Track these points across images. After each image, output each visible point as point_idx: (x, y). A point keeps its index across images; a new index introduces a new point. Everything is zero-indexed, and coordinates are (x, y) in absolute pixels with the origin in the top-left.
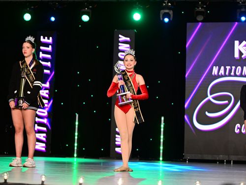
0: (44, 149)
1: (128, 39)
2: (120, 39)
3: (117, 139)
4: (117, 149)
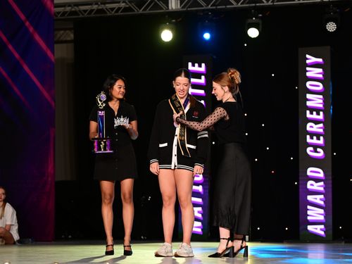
0: (199, 230)
1: (320, 60)
2: (308, 62)
3: (309, 212)
4: (310, 228)
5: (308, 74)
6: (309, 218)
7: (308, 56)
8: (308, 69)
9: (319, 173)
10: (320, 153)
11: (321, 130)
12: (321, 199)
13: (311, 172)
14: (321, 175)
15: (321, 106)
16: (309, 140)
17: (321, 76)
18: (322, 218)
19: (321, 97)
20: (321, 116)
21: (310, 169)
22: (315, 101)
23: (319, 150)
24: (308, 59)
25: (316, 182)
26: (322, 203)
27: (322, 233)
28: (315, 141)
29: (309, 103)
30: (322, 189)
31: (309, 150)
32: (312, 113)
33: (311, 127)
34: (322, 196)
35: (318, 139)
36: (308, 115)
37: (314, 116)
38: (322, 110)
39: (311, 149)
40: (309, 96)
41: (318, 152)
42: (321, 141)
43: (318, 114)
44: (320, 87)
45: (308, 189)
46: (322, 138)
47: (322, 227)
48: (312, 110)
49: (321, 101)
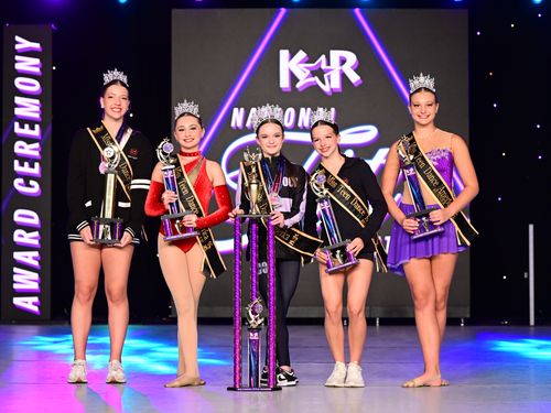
1: (36, 46)
2: (17, 47)
3: (15, 278)
4: (17, 301)
5: (18, 66)
6: (16, 286)
7: (18, 38)
8: (17, 58)
9: (32, 217)
10: (35, 188)
11: (37, 154)
12: (34, 258)
13: (20, 216)
14: (35, 221)
15: (37, 116)
16: (17, 167)
17: (37, 70)
18: (35, 286)
19: (37, 102)
20: (36, 132)
21: (18, 212)
22: (28, 108)
23: (32, 182)
24: (17, 43)
25: (28, 232)
26: (36, 263)
27: (36, 309)
28: (26, 169)
29: (18, 111)
30: (36, 242)
31: (18, 183)
32: (22, 127)
33: (21, 148)
34: (36, 254)
35: (32, 166)
36: (17, 129)
37: (26, 131)
38: (37, 123)
39: (21, 181)
40: (18, 100)
41: (31, 186)
42: (36, 170)
43: (32, 128)
44: (36, 87)
45: (14, 243)
46: (37, 165)
47: (36, 299)
48: (23, 121)
49: (37, 109)
